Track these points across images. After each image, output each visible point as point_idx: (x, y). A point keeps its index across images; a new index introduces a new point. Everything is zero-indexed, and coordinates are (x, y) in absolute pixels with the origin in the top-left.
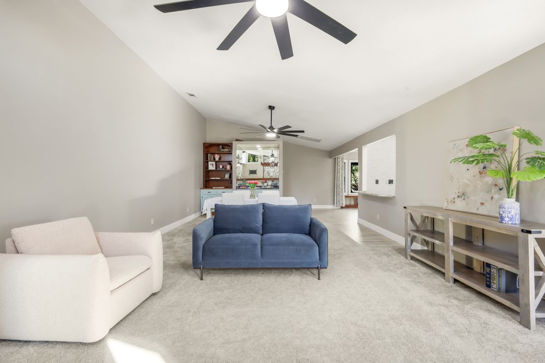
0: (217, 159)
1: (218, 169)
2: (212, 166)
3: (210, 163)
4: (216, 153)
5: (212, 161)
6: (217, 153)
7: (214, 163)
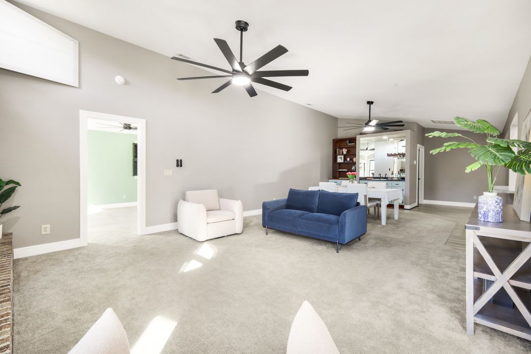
0: (345, 153)
1: (346, 162)
2: (340, 159)
3: (339, 156)
4: (343, 148)
5: (340, 155)
6: (345, 148)
7: (342, 156)
